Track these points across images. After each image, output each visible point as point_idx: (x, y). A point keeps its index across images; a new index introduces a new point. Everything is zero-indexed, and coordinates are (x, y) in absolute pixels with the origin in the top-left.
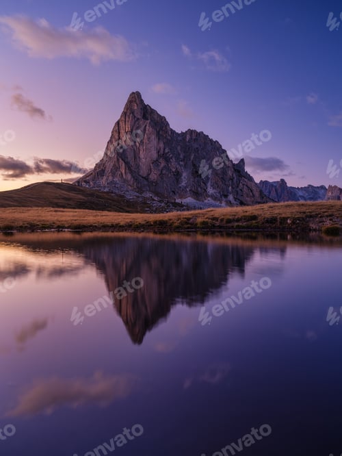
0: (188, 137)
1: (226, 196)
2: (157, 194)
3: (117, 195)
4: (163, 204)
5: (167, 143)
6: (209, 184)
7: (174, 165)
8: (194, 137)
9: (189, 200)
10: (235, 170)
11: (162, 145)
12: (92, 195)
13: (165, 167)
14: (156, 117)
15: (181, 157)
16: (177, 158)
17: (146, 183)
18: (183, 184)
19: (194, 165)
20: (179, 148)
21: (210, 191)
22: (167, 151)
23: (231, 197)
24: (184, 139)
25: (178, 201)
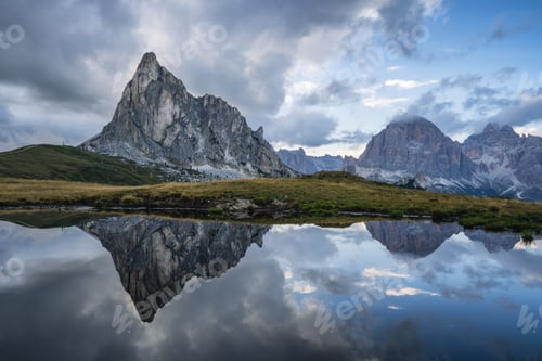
0: (206, 102)
1: (244, 164)
2: (171, 160)
3: (127, 161)
4: (178, 172)
5: (184, 108)
6: (227, 152)
7: (190, 130)
8: (212, 102)
9: (206, 167)
10: (254, 137)
11: (177, 109)
12: (98, 160)
13: (180, 132)
14: (171, 80)
15: (198, 122)
16: (194, 124)
17: (159, 148)
18: (200, 150)
19: (211, 131)
20: (196, 113)
21: (228, 158)
22: (183, 115)
23: (249, 166)
24: (202, 104)
25: (195, 168)
